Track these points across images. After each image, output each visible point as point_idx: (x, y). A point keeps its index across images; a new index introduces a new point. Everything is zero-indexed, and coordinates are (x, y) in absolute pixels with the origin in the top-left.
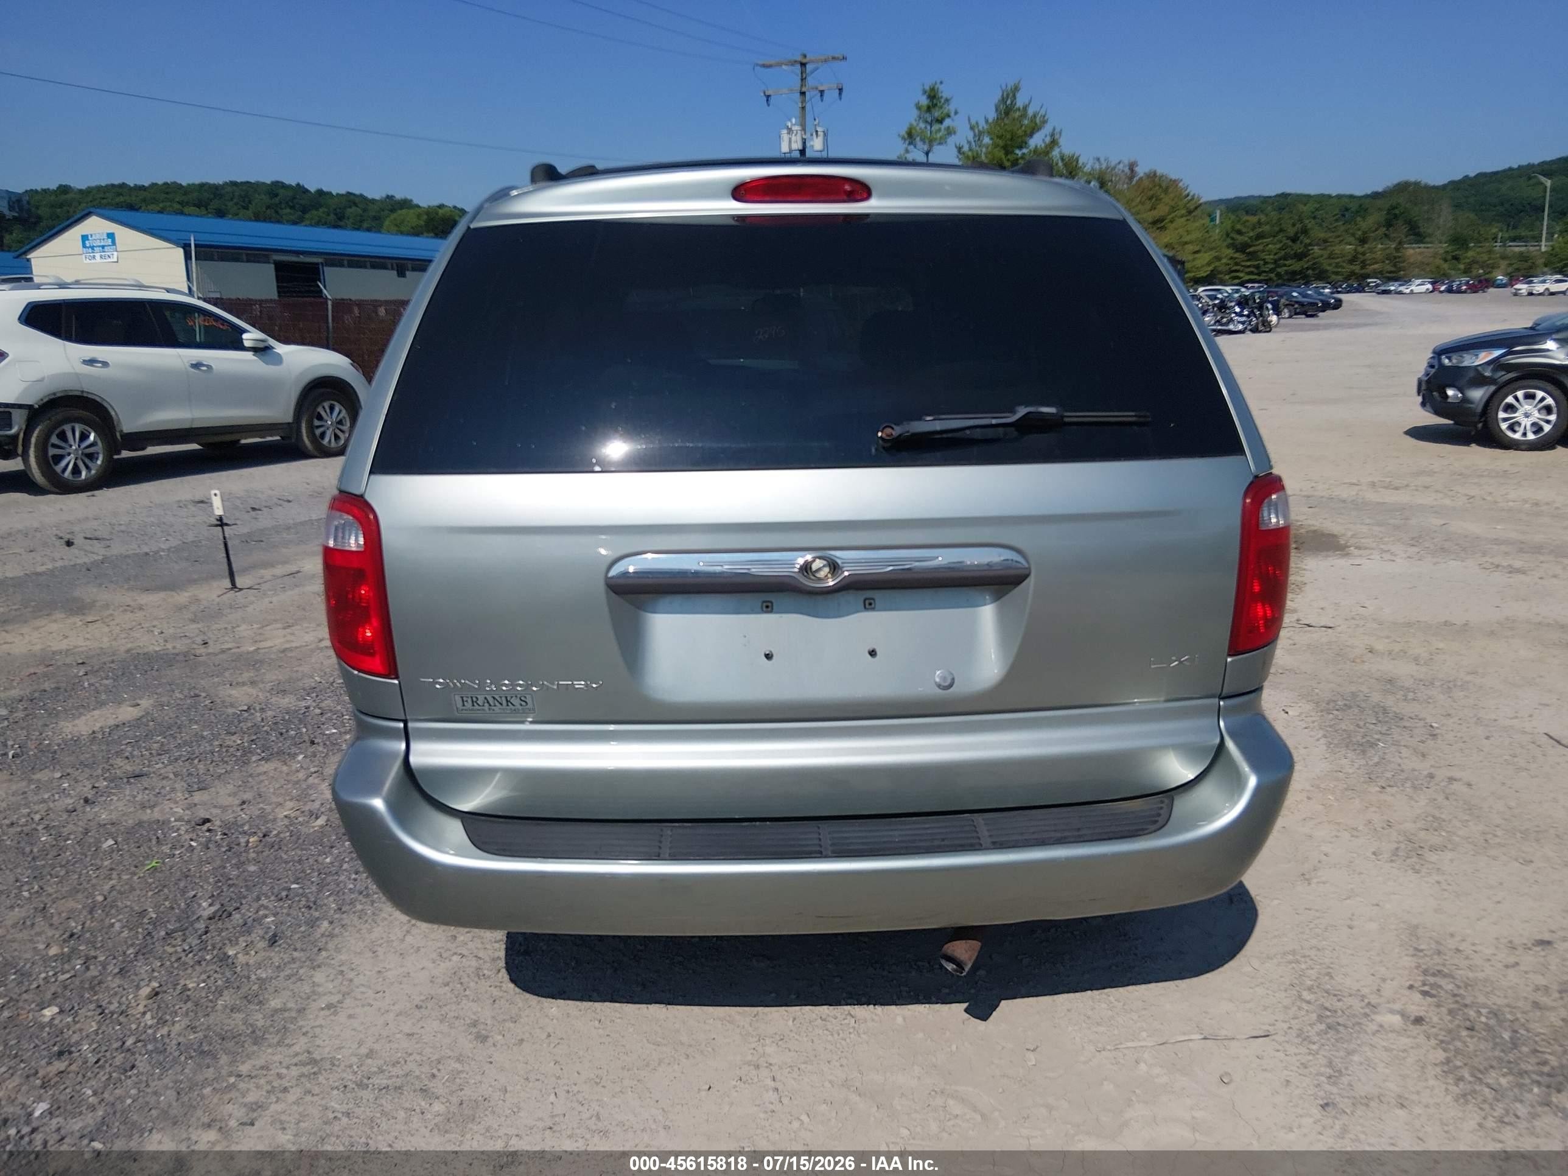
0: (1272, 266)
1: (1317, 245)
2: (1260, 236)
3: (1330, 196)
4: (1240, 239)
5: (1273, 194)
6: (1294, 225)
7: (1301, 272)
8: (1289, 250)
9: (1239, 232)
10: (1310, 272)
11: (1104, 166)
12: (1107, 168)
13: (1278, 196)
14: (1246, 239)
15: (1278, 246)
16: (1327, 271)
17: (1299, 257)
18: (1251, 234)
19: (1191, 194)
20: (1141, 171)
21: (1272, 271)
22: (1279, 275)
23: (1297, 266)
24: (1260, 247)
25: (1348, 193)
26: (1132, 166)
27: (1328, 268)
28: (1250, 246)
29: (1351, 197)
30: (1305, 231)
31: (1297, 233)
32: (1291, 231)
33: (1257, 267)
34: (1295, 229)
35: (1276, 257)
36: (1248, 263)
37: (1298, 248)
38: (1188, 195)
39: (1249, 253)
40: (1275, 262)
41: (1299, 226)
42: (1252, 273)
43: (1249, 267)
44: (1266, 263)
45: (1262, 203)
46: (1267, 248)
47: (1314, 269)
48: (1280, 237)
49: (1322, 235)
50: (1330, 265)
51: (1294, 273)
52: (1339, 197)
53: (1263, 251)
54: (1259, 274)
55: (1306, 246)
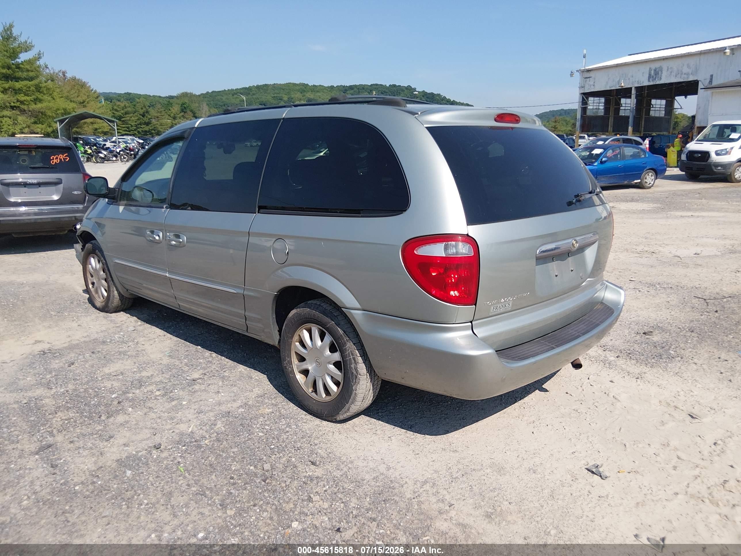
0: (135, 128)
1: (155, 119)
2: (126, 113)
3: (150, 96)
4: (117, 114)
5: (123, 93)
6: (142, 109)
7: (149, 131)
8: (141, 120)
9: (116, 110)
10: (153, 131)
11: (52, 72)
12: (54, 73)
13: (125, 93)
14: (121, 114)
15: (136, 118)
16: (160, 131)
17: (147, 124)
18: (122, 112)
19: (94, 90)
20: (69, 75)
21: (135, 130)
22: (139, 132)
23: (147, 128)
24: (128, 118)
25: (158, 95)
26: (64, 73)
27: (161, 130)
28: (123, 118)
29: (160, 97)
30: (147, 112)
31: (144, 113)
32: (141, 112)
33: (128, 128)
34: (143, 111)
35: (136, 123)
36: (124, 126)
37: (146, 120)
38: (92, 90)
39: (123, 121)
40: (136, 126)
41: (144, 109)
42: (126, 131)
43: (124, 127)
44: (132, 126)
45: (118, 96)
46: (131, 119)
47: (154, 130)
48: (136, 114)
49: (156, 115)
50: (161, 128)
51: (146, 131)
52: (154, 96)
53: (130, 120)
54: (129, 131)
55: (149, 119)
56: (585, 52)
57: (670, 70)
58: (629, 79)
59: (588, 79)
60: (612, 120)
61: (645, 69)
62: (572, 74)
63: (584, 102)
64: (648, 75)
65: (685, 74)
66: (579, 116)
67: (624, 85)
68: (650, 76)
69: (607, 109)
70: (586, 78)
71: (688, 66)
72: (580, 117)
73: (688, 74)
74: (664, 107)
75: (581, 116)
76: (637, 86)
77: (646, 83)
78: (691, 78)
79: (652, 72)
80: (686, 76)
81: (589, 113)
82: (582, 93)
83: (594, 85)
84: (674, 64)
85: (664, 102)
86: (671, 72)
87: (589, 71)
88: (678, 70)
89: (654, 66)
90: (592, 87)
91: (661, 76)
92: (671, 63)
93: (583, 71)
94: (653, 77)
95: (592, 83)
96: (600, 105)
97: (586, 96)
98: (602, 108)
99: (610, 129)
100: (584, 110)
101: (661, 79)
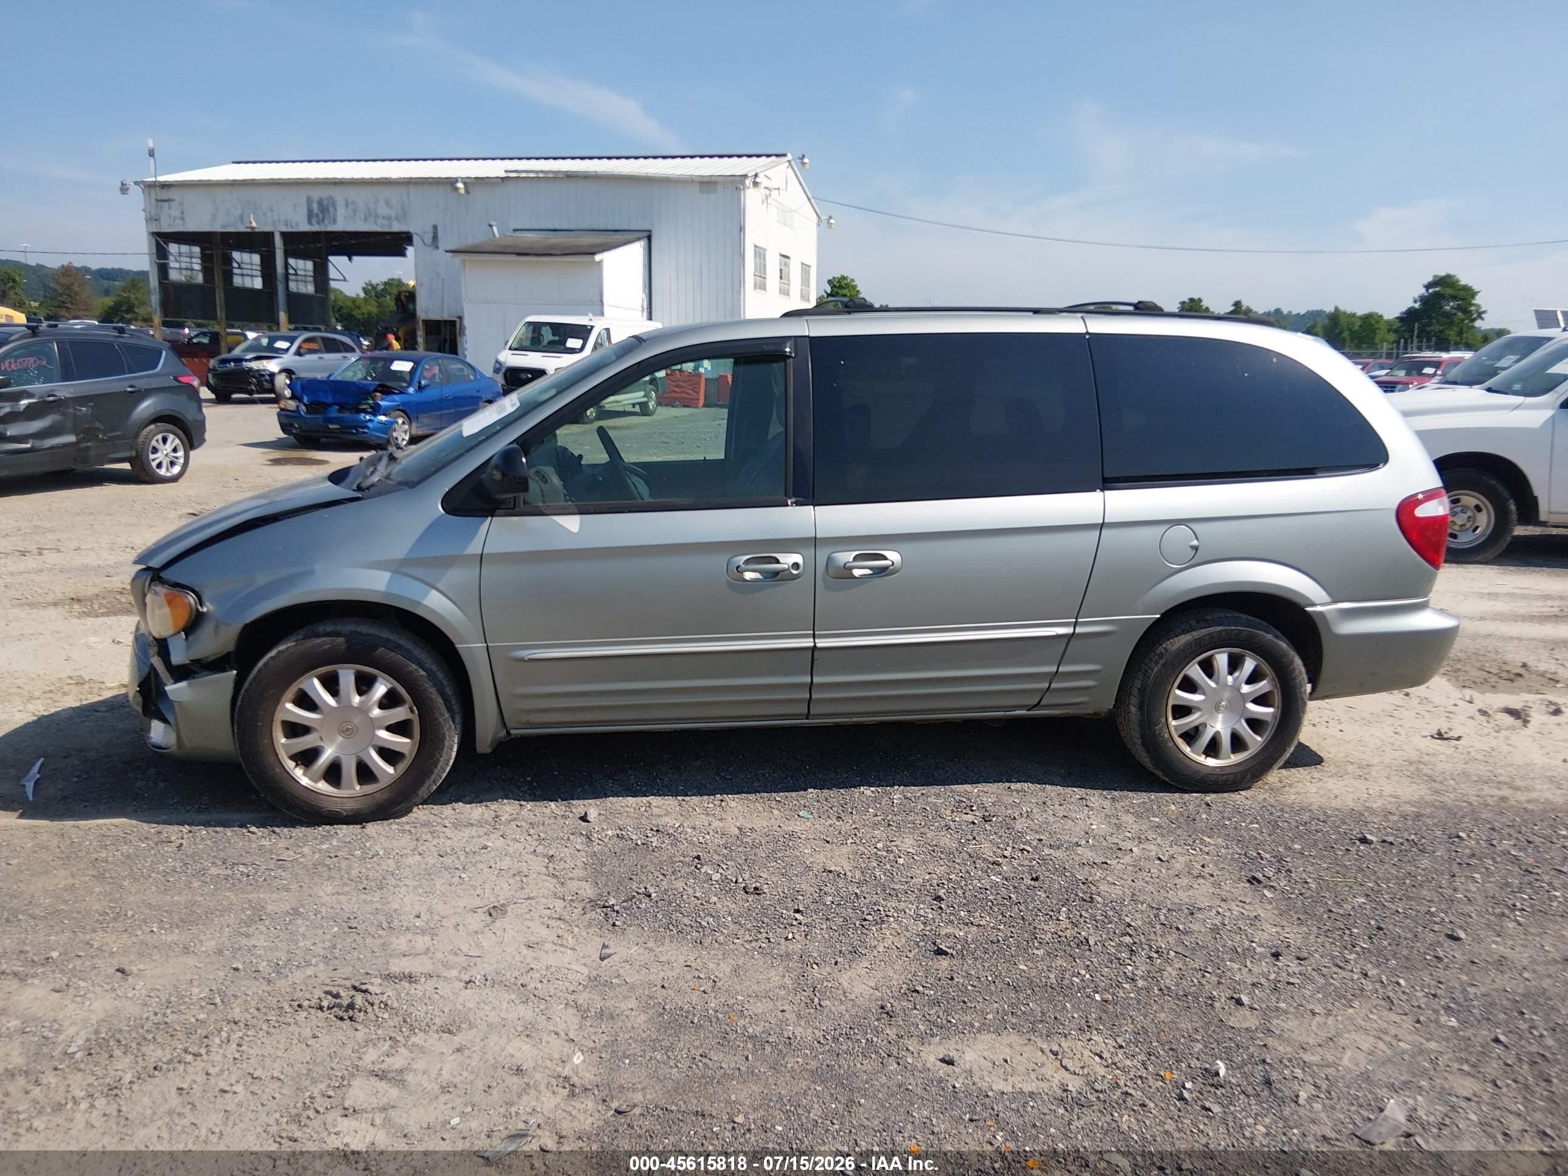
56: (151, 144)
57: (351, 207)
58: (265, 214)
59: (167, 204)
60: (223, 296)
61: (300, 197)
62: (124, 189)
63: (161, 253)
64: (305, 211)
65: (383, 217)
66: (154, 282)
67: (255, 224)
68: (310, 215)
69: (207, 271)
70: (162, 201)
71: (387, 203)
72: (157, 284)
73: (388, 218)
74: (312, 274)
75: (160, 283)
76: (284, 229)
77: (304, 227)
78: (396, 227)
79: (315, 207)
80: (385, 222)
81: (174, 276)
82: (154, 234)
83: (182, 219)
84: (361, 196)
85: (309, 265)
86: (355, 211)
87: (165, 186)
88: (369, 209)
89: (317, 194)
90: (179, 221)
91: (335, 216)
92: (351, 193)
93: (150, 186)
94: (317, 215)
95: (175, 213)
96: (194, 260)
97: (162, 240)
98: (197, 267)
99: (220, 313)
100: (163, 270)
101: (335, 221)
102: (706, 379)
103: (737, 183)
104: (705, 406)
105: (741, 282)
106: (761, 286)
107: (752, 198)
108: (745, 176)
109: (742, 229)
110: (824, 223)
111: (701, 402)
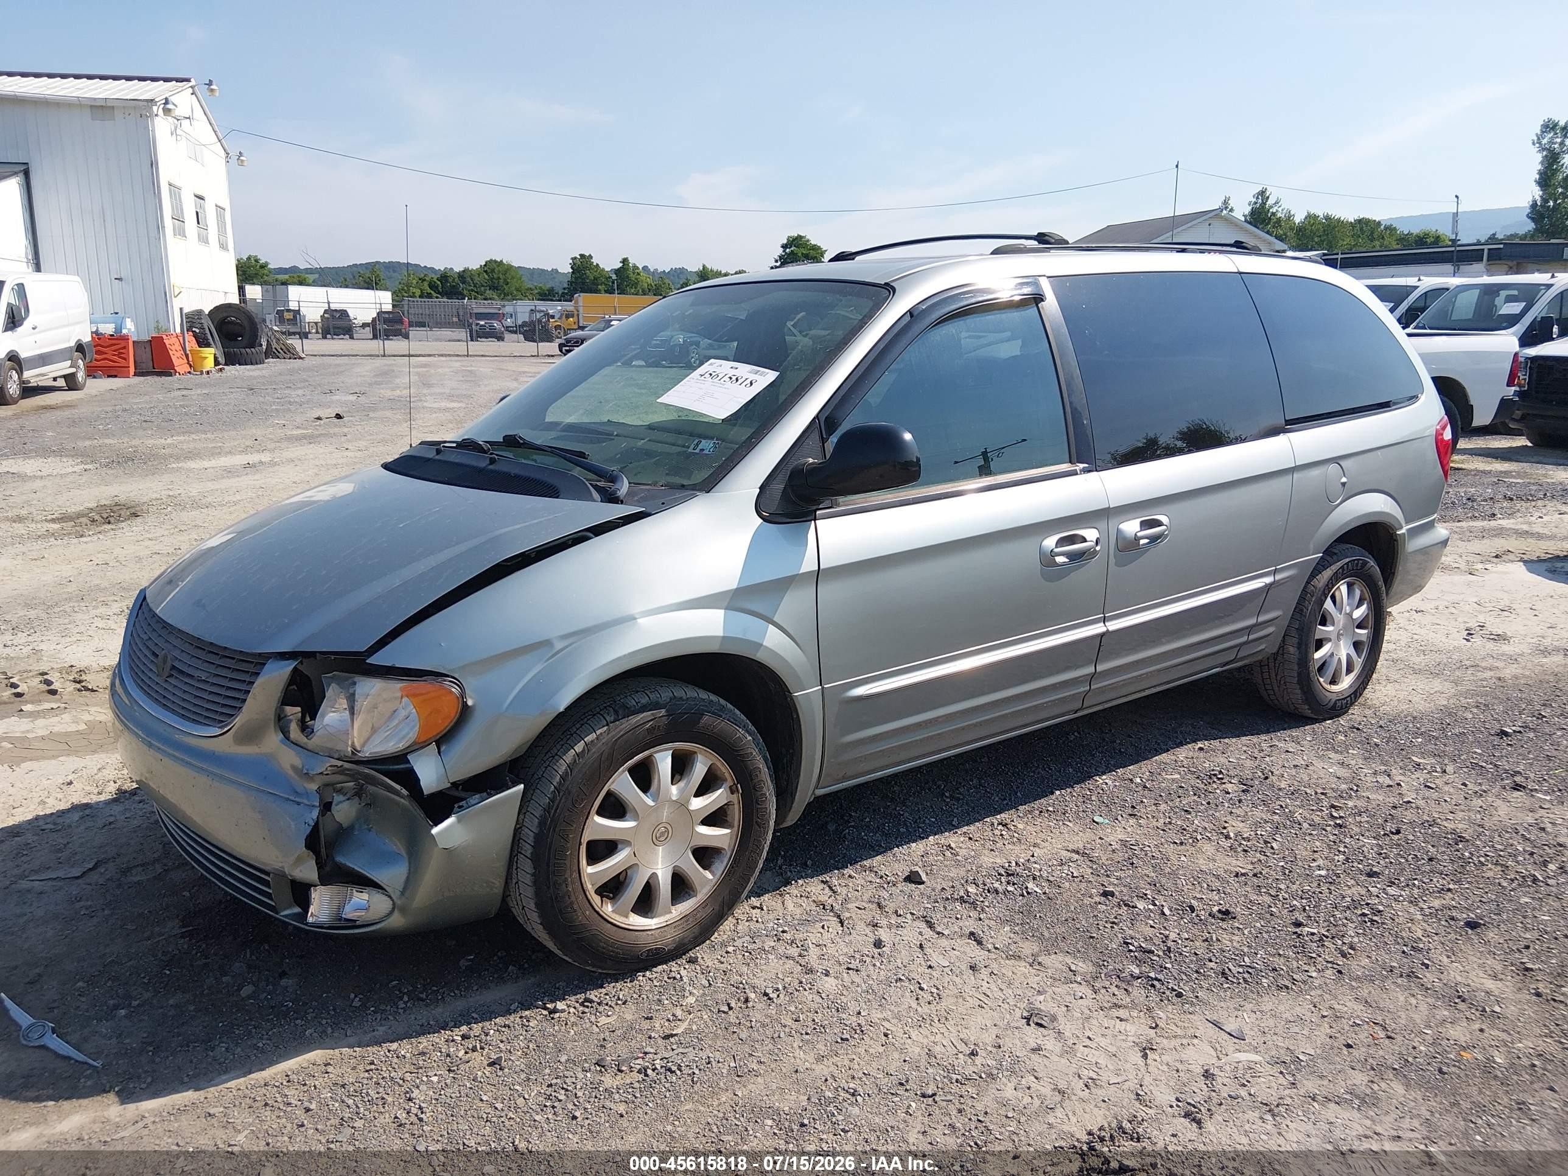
102: (134, 342)
103: (142, 109)
104: (135, 375)
105: (160, 227)
106: (180, 232)
107: (161, 126)
108: (152, 101)
109: (153, 164)
110: (235, 159)
111: (132, 370)
